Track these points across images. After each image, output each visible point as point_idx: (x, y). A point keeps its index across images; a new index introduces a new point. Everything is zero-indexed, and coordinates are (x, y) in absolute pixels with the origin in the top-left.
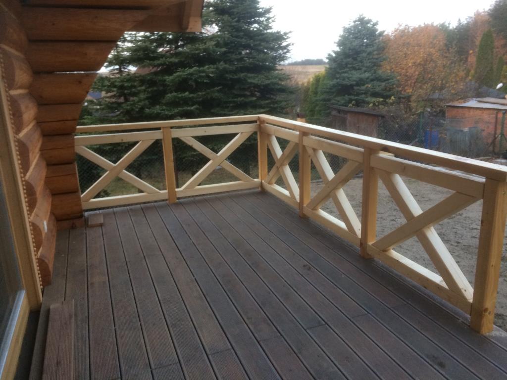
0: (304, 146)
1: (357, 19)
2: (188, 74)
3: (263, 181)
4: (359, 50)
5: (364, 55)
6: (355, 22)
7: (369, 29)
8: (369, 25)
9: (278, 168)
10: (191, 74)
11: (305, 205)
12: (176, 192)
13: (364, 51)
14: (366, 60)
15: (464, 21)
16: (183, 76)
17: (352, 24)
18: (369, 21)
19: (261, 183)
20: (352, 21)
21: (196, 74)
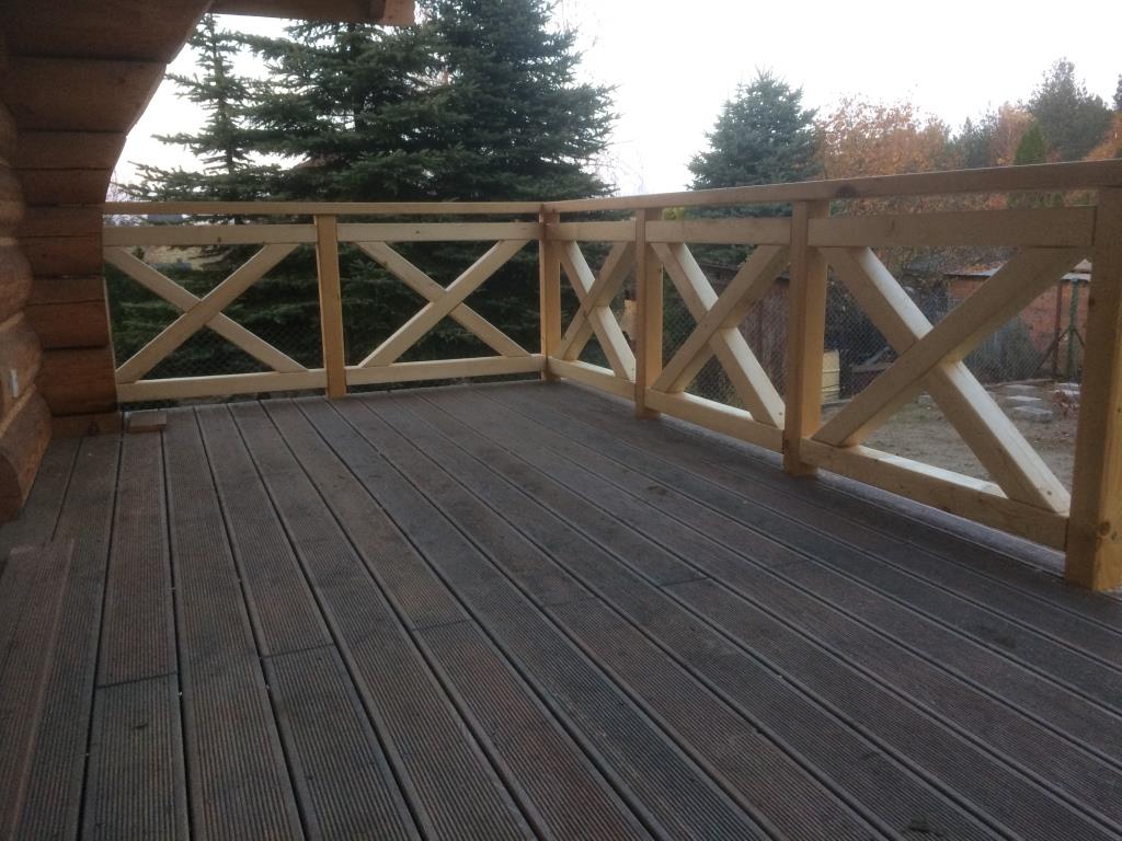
0: (648, 246)
1: (756, 85)
2: (383, 166)
3: (550, 357)
4: (760, 150)
5: (772, 160)
6: (750, 91)
7: (779, 106)
8: (780, 98)
9: (586, 316)
10: (390, 166)
11: (648, 387)
12: (345, 371)
13: (770, 153)
14: (774, 171)
15: (978, 124)
16: (370, 169)
17: (745, 96)
18: (782, 90)
19: (547, 361)
20: (745, 88)
21: (401, 166)
